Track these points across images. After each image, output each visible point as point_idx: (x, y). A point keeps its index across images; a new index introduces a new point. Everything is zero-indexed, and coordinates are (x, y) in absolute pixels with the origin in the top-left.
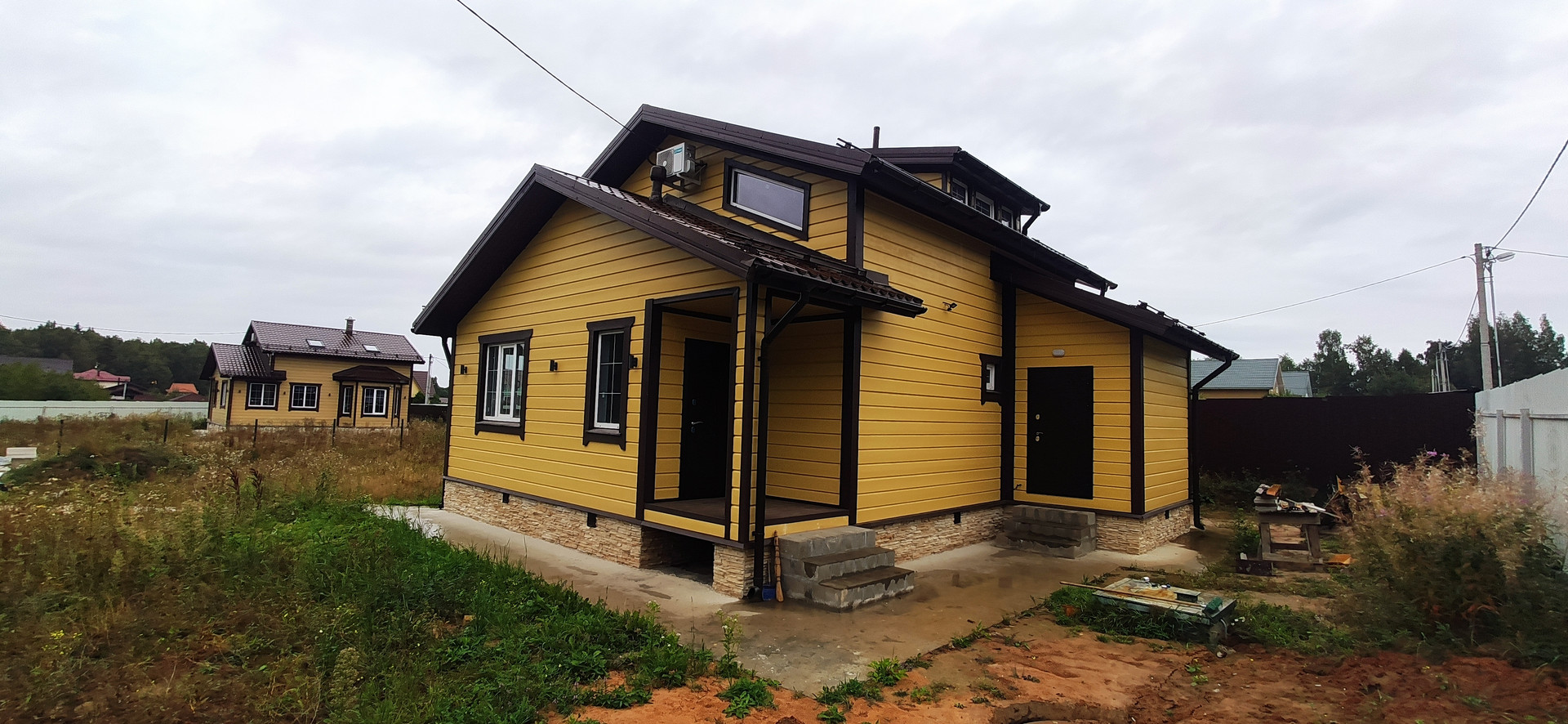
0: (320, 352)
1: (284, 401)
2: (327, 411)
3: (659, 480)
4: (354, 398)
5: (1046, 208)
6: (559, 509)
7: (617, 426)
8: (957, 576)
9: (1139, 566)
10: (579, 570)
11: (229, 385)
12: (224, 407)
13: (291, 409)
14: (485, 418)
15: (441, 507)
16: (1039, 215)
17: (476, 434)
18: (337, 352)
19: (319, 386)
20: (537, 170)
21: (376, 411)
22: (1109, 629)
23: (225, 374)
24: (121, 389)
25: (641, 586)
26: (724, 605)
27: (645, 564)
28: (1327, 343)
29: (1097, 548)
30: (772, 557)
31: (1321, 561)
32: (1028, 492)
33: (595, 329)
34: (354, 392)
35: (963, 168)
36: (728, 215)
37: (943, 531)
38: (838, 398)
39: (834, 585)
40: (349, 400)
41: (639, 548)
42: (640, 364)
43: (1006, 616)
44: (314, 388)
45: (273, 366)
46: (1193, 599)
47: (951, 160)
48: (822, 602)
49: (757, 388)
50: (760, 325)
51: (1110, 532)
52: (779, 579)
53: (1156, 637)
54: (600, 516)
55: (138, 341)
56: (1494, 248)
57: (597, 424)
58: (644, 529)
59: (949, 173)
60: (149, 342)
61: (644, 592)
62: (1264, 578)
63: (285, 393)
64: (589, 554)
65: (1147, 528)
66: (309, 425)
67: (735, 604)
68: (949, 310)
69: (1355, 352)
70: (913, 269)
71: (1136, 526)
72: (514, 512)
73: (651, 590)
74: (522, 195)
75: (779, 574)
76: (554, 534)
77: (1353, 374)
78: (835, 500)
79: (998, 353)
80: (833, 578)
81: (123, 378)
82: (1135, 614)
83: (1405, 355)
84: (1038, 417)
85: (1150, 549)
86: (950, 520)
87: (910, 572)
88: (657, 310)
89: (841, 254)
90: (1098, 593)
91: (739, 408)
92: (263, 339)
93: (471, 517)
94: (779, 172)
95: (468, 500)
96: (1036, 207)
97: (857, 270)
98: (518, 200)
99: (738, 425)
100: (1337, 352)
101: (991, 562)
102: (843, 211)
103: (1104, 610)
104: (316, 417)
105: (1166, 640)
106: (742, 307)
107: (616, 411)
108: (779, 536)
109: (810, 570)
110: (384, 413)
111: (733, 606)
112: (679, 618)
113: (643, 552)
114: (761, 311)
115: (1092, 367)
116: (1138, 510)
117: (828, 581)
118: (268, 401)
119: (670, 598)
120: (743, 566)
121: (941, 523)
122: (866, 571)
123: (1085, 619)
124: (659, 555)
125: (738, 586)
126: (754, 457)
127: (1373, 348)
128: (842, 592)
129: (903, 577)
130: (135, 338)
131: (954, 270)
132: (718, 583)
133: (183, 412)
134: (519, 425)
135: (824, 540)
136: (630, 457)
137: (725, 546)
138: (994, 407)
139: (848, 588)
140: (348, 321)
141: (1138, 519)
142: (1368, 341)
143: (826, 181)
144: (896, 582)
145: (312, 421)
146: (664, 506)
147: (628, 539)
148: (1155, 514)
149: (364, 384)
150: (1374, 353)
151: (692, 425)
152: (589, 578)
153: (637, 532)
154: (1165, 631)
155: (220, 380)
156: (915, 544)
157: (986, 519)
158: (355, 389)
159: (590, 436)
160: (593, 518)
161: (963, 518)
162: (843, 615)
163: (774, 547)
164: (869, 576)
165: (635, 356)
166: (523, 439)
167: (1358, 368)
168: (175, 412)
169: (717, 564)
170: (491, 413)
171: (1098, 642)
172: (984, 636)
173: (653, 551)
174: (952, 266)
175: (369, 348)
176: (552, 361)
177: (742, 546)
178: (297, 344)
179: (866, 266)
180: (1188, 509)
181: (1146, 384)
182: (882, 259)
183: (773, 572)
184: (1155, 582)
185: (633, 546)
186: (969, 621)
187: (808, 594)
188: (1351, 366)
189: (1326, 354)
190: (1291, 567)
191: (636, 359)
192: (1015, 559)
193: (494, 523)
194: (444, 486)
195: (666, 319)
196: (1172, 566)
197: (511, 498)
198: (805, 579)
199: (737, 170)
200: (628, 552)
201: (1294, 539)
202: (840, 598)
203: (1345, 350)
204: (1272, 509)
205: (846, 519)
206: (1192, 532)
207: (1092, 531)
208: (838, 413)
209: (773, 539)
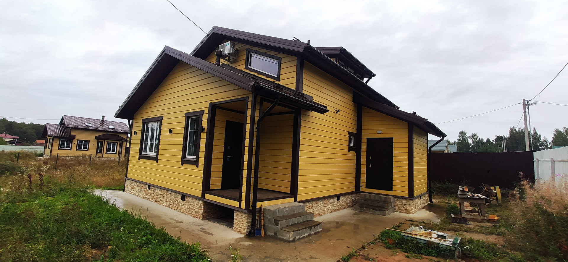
0: (90, 128)
1: (74, 147)
2: (92, 150)
3: (212, 181)
4: (103, 146)
5: (374, 75)
6: (170, 192)
7: (195, 157)
8: (337, 223)
9: (413, 220)
10: (175, 220)
11: (52, 140)
12: (49, 149)
13: (77, 150)
14: (143, 153)
15: (124, 190)
16: (371, 78)
17: (139, 160)
18: (97, 128)
19: (89, 141)
20: (166, 48)
21: (112, 152)
22: (409, 251)
23: (50, 135)
24: (14, 141)
25: (201, 229)
26: (237, 239)
27: (205, 218)
28: (462, 135)
29: (394, 211)
30: (260, 216)
31: (486, 218)
32: (366, 188)
33: (188, 116)
34: (103, 144)
35: (344, 56)
36: (247, 71)
37: (333, 204)
38: (291, 147)
39: (287, 230)
40: (101, 147)
41: (202, 211)
42: (206, 130)
43: (364, 245)
44: (87, 142)
45: (70, 133)
46: (444, 237)
47: (339, 52)
48: (282, 237)
49: (255, 141)
50: (257, 113)
51: (400, 205)
52: (263, 226)
53: (431, 256)
54: (187, 196)
55: (24, 123)
56: (530, 101)
57: (187, 156)
58: (205, 202)
59: (338, 58)
60: (28, 124)
61: (202, 231)
62: (464, 225)
63: (75, 144)
64: (181, 212)
65: (414, 203)
66: (84, 156)
67: (242, 238)
68: (337, 113)
69: (471, 139)
70: (322, 95)
71: (410, 202)
72: (152, 193)
73: (205, 230)
74: (160, 59)
75: (262, 223)
76: (168, 203)
77: (470, 146)
78: (288, 191)
79: (355, 131)
80: (287, 226)
81: (16, 137)
82: (421, 245)
83: (488, 140)
84: (371, 158)
85: (415, 211)
86: (336, 199)
87: (320, 223)
88: (214, 107)
89: (293, 87)
90: (403, 234)
91: (246, 149)
92: (67, 123)
93: (135, 195)
94: (269, 53)
95: (134, 188)
96: (370, 75)
97: (300, 93)
98: (158, 61)
99: (246, 157)
100: (465, 139)
101: (353, 217)
102: (295, 69)
103: (406, 242)
104: (88, 153)
105: (436, 257)
106: (250, 105)
107: (196, 151)
108: (263, 207)
109: (276, 222)
110: (115, 152)
111: (241, 239)
112: (215, 246)
113: (204, 212)
114: (258, 107)
115: (393, 138)
116: (411, 196)
117: (284, 228)
118: (68, 146)
119: (212, 235)
120: (246, 220)
121: (332, 200)
122: (301, 223)
123: (398, 246)
124: (211, 214)
125: (244, 229)
126: (253, 172)
127: (477, 137)
128: (291, 233)
129: (317, 225)
130: (22, 122)
131: (339, 97)
132: (235, 228)
133: (34, 150)
134: (156, 156)
135: (283, 209)
136: (200, 171)
137: (239, 211)
138: (353, 153)
139: (294, 231)
140: (103, 116)
141: (411, 200)
142: (476, 135)
143: (288, 56)
144: (314, 228)
145: (85, 155)
146: (214, 192)
147: (198, 206)
148: (417, 197)
149: (108, 141)
150: (478, 139)
151: (228, 158)
152: (179, 224)
153: (202, 203)
154: (435, 253)
155: (49, 138)
156: (321, 210)
157: (349, 199)
158: (103, 143)
159: (184, 161)
160: (184, 197)
161: (340, 198)
162: (291, 244)
163: (261, 212)
164: (303, 225)
165: (204, 127)
166: (157, 162)
167: (472, 144)
168: (31, 150)
169: (235, 219)
170: (145, 151)
171: (406, 258)
172: (355, 255)
173: (209, 212)
174: (338, 95)
175: (110, 127)
176: (170, 129)
177: (246, 211)
178: (81, 125)
179: (304, 92)
180: (427, 195)
181: (414, 145)
182: (310, 90)
183: (260, 223)
184: (425, 228)
185: (200, 209)
186: (347, 247)
187: (276, 234)
188: (470, 143)
189: (461, 139)
190: (474, 220)
191: (204, 128)
192: (362, 216)
193: (144, 198)
194: (125, 182)
195: (218, 111)
196: (427, 220)
197: (151, 187)
198: (274, 227)
199: (251, 53)
200: (198, 212)
201: (468, 208)
202: (290, 236)
203: (468, 138)
204: (466, 197)
205: (293, 199)
206: (429, 204)
207: (393, 204)
208: (290, 153)
209: (260, 208)
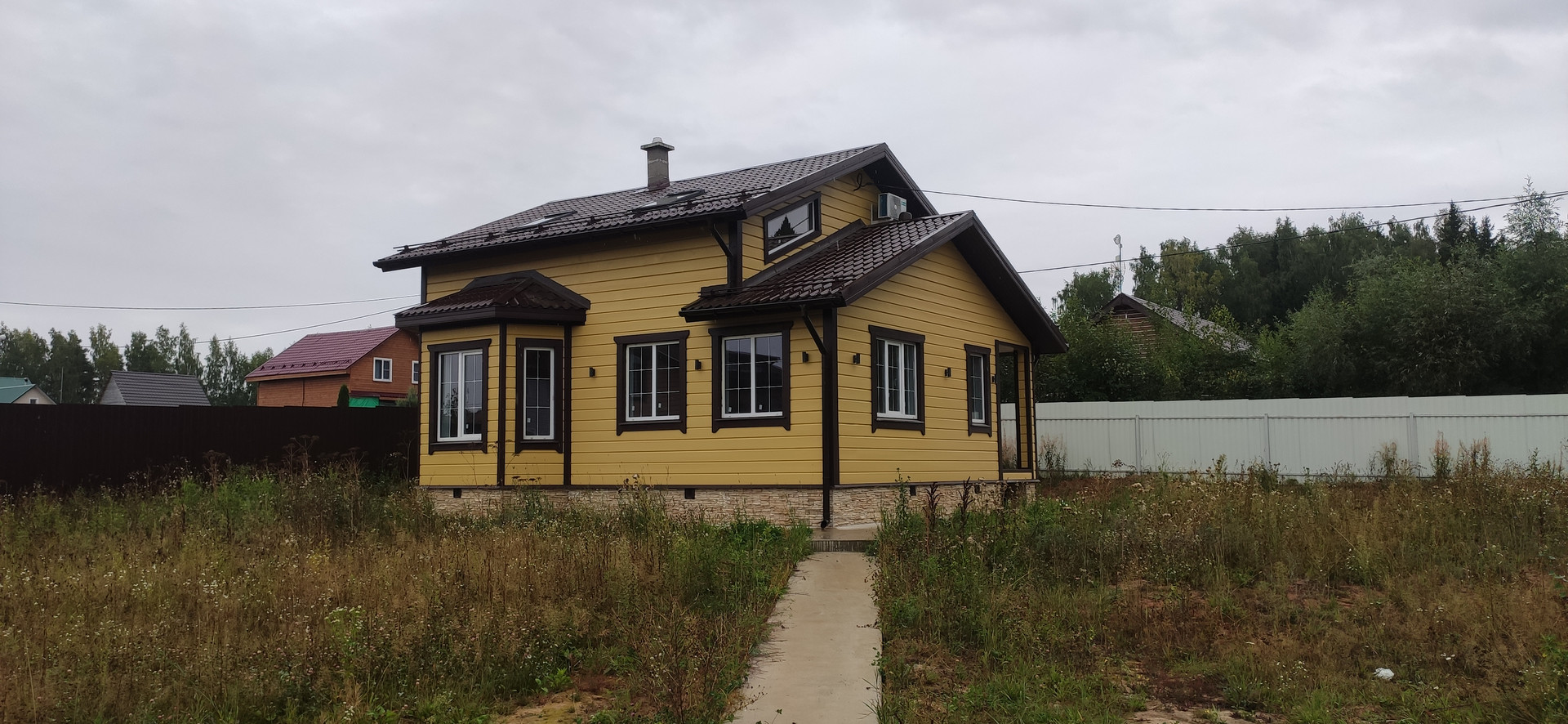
6: (957, 486)
7: (983, 421)
14: (877, 414)
17: (873, 431)
54: (982, 485)
95: (870, 505)
107: (981, 412)
134: (916, 420)
136: (994, 441)
159: (972, 429)
160: (978, 487)
165: (992, 375)
166: (923, 434)
170: (883, 411)
176: (949, 369)
197: (918, 489)
